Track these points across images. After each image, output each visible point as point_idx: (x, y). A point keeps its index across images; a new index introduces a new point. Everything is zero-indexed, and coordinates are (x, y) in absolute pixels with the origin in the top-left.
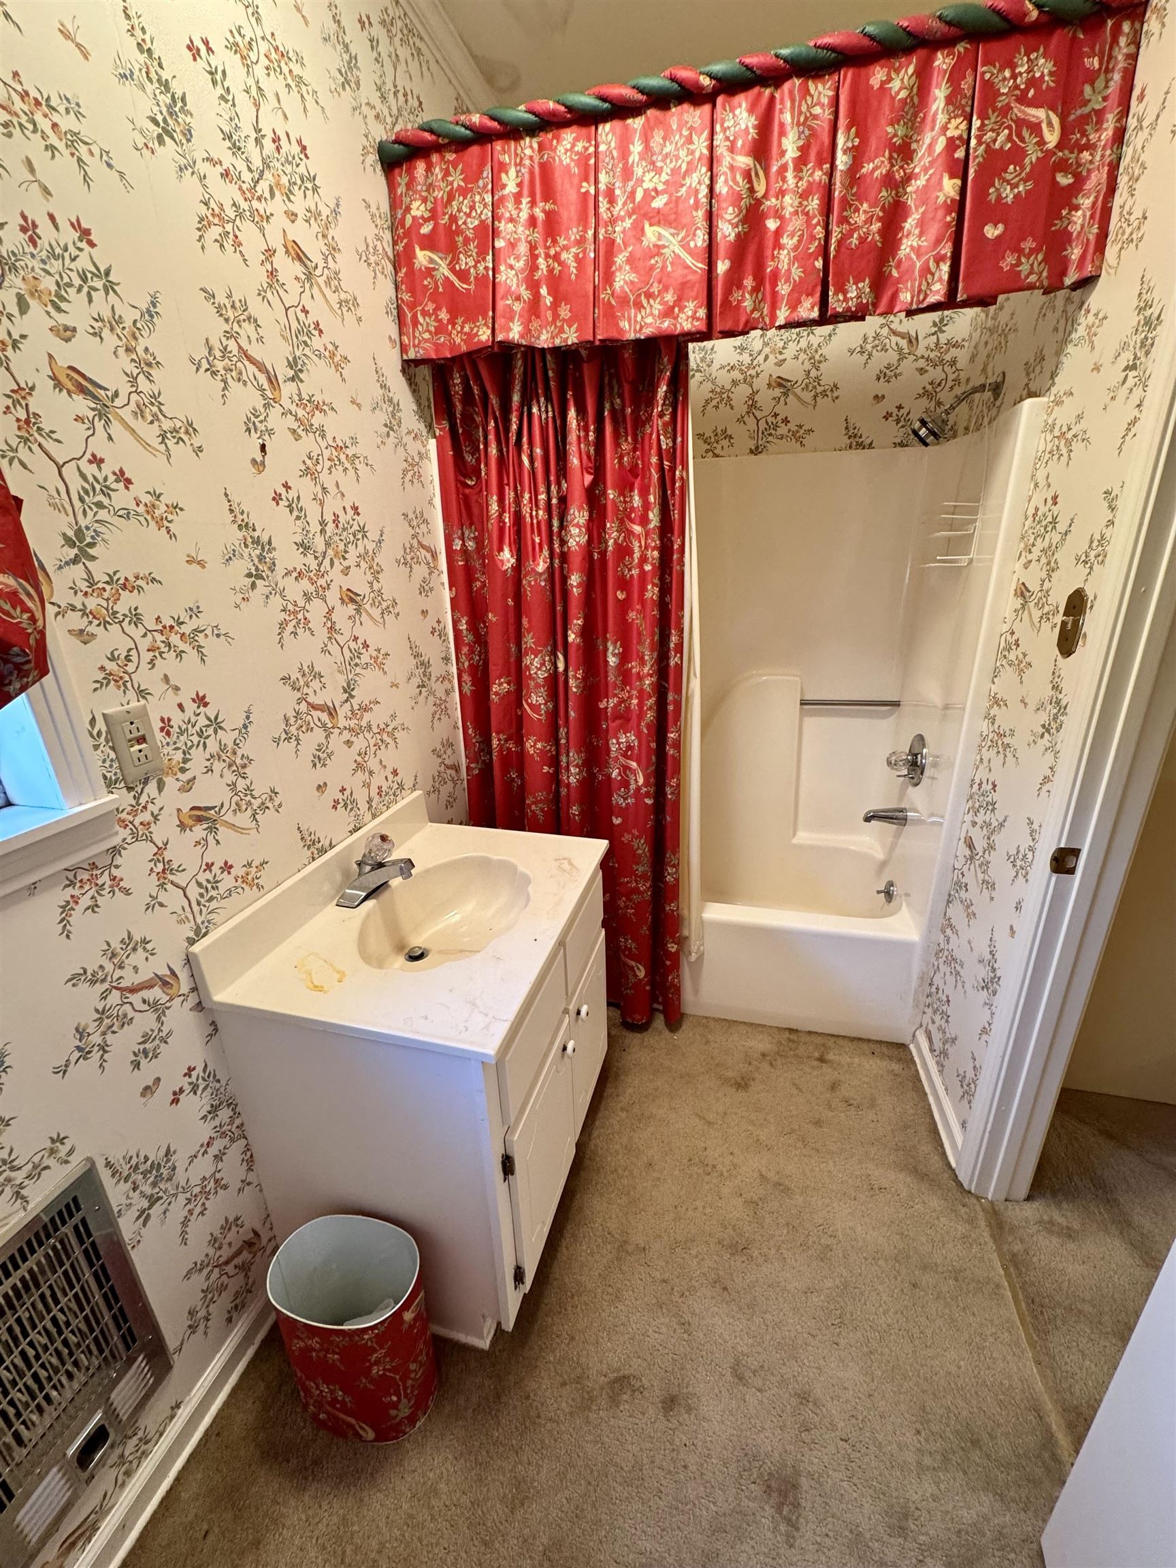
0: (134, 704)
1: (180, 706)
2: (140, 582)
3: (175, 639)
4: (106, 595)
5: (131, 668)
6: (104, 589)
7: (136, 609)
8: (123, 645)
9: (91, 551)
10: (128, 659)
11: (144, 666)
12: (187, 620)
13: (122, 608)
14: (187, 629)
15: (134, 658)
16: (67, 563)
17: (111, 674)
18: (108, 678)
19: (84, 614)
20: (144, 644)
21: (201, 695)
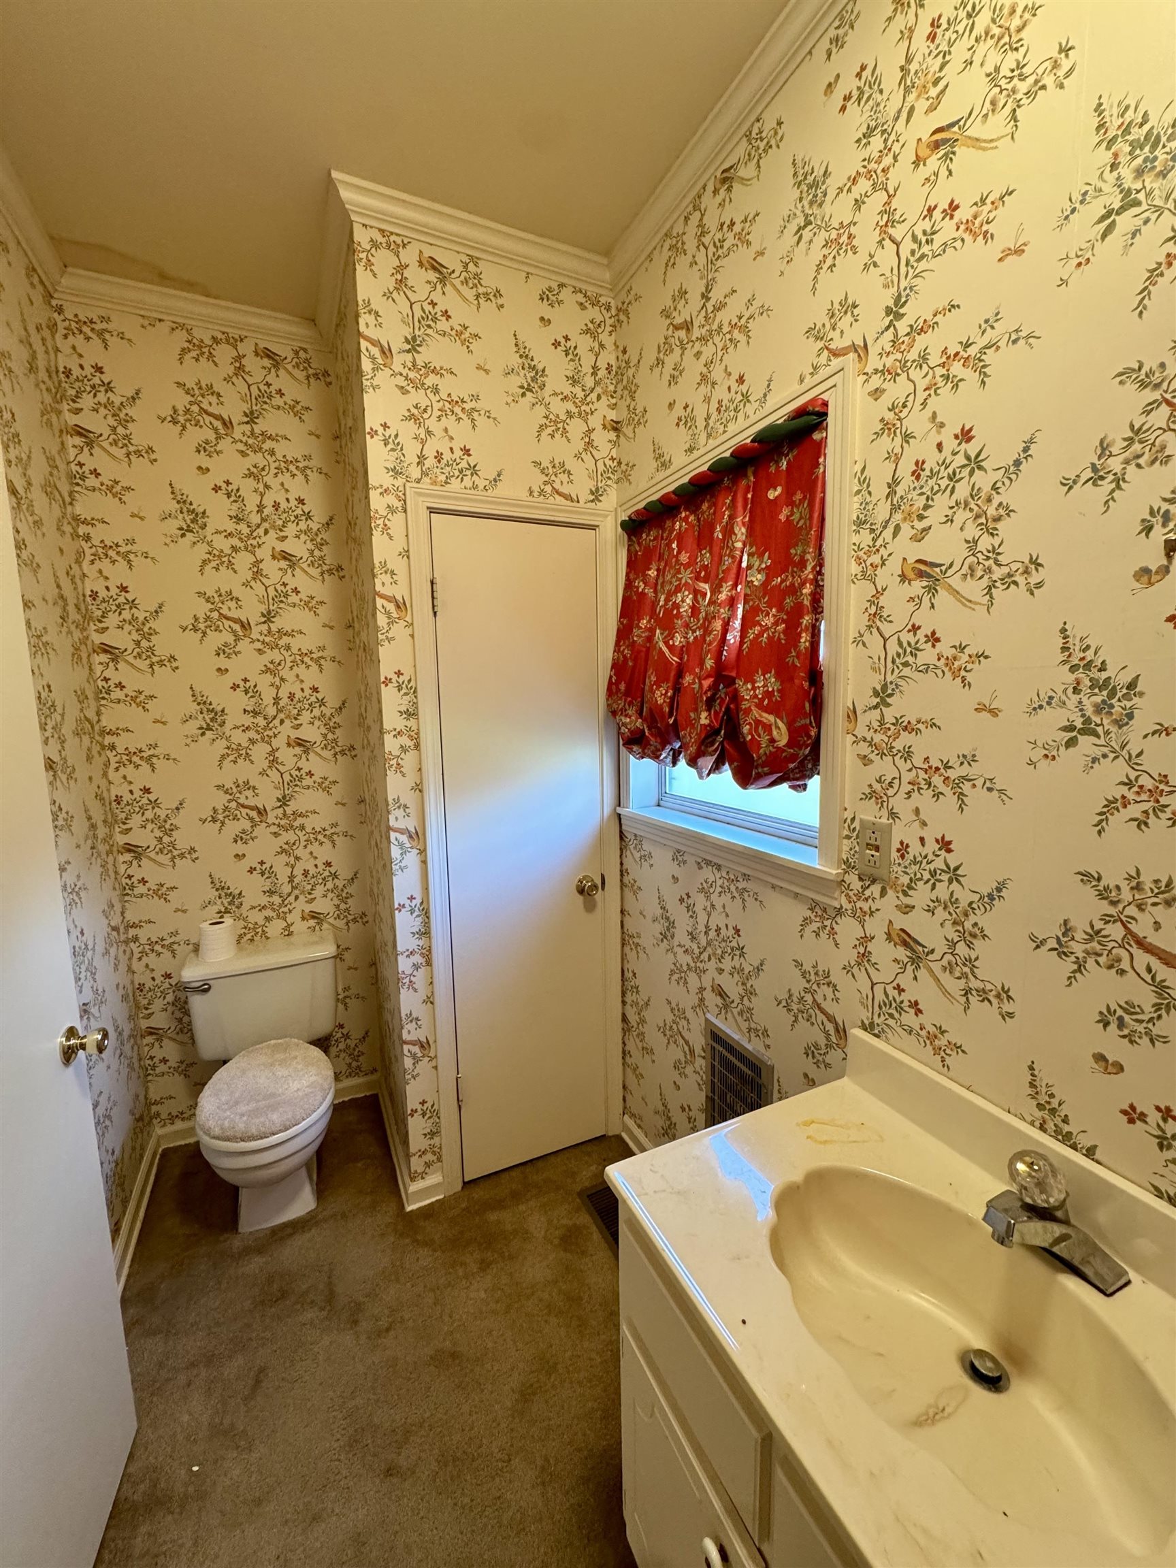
0: (884, 820)
1: (922, 839)
2: (919, 726)
3: (937, 780)
4: (889, 733)
5: (891, 792)
6: (889, 729)
7: (909, 747)
8: (890, 773)
9: (889, 700)
10: (891, 785)
11: (901, 794)
12: (956, 765)
13: (898, 745)
14: (953, 774)
15: (896, 786)
16: (870, 709)
17: (874, 792)
18: (872, 795)
19: (871, 745)
20: (907, 777)
21: (947, 839)
